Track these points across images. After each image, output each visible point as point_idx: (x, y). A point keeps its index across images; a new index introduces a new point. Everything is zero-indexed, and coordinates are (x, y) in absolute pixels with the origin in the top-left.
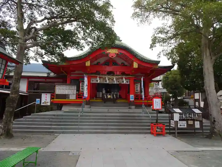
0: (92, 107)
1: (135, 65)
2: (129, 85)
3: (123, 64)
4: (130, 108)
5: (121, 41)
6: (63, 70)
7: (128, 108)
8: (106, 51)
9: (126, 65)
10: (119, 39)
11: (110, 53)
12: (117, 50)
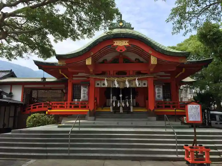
0: (97, 119)
1: (153, 60)
2: (147, 88)
3: (137, 61)
4: (149, 120)
5: (133, 29)
6: (62, 72)
8: (112, 44)
9: (142, 62)
10: (131, 26)
11: (118, 46)
12: (127, 41)
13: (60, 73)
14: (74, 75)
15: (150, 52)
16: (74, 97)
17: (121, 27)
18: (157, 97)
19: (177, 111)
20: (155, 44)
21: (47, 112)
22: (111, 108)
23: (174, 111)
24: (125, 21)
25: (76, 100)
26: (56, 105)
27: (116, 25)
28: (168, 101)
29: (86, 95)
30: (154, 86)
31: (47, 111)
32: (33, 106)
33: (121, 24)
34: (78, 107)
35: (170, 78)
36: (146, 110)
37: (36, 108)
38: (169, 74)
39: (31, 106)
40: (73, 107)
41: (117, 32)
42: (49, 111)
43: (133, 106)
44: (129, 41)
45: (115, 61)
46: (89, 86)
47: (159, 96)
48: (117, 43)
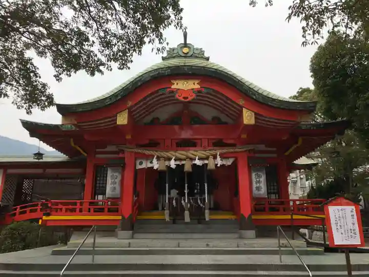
0: (136, 235)
1: (248, 118)
3: (216, 121)
4: (241, 237)
5: (208, 59)
6: (75, 144)
7: (236, 236)
8: (170, 86)
9: (226, 123)
10: (203, 54)
11: (179, 89)
12: (196, 82)
13: (73, 144)
14: (98, 150)
15: (241, 102)
16: (97, 191)
17: (186, 56)
18: (255, 189)
19: (295, 217)
20: (251, 86)
21: (40, 221)
22: (167, 212)
23: (289, 217)
24: (193, 46)
25: (100, 197)
26: (60, 206)
27: (175, 52)
28: (274, 198)
29: (118, 187)
30: (249, 168)
31: (42, 218)
32: (21, 208)
33: (186, 50)
34: (103, 212)
35: (275, 155)
36: (233, 217)
37: (25, 212)
38: (275, 149)
39: (16, 209)
40: (92, 210)
41: (178, 64)
42: (44, 218)
43: (210, 209)
44: (200, 80)
45: (175, 120)
46: (124, 168)
47: (258, 189)
48: (177, 84)
